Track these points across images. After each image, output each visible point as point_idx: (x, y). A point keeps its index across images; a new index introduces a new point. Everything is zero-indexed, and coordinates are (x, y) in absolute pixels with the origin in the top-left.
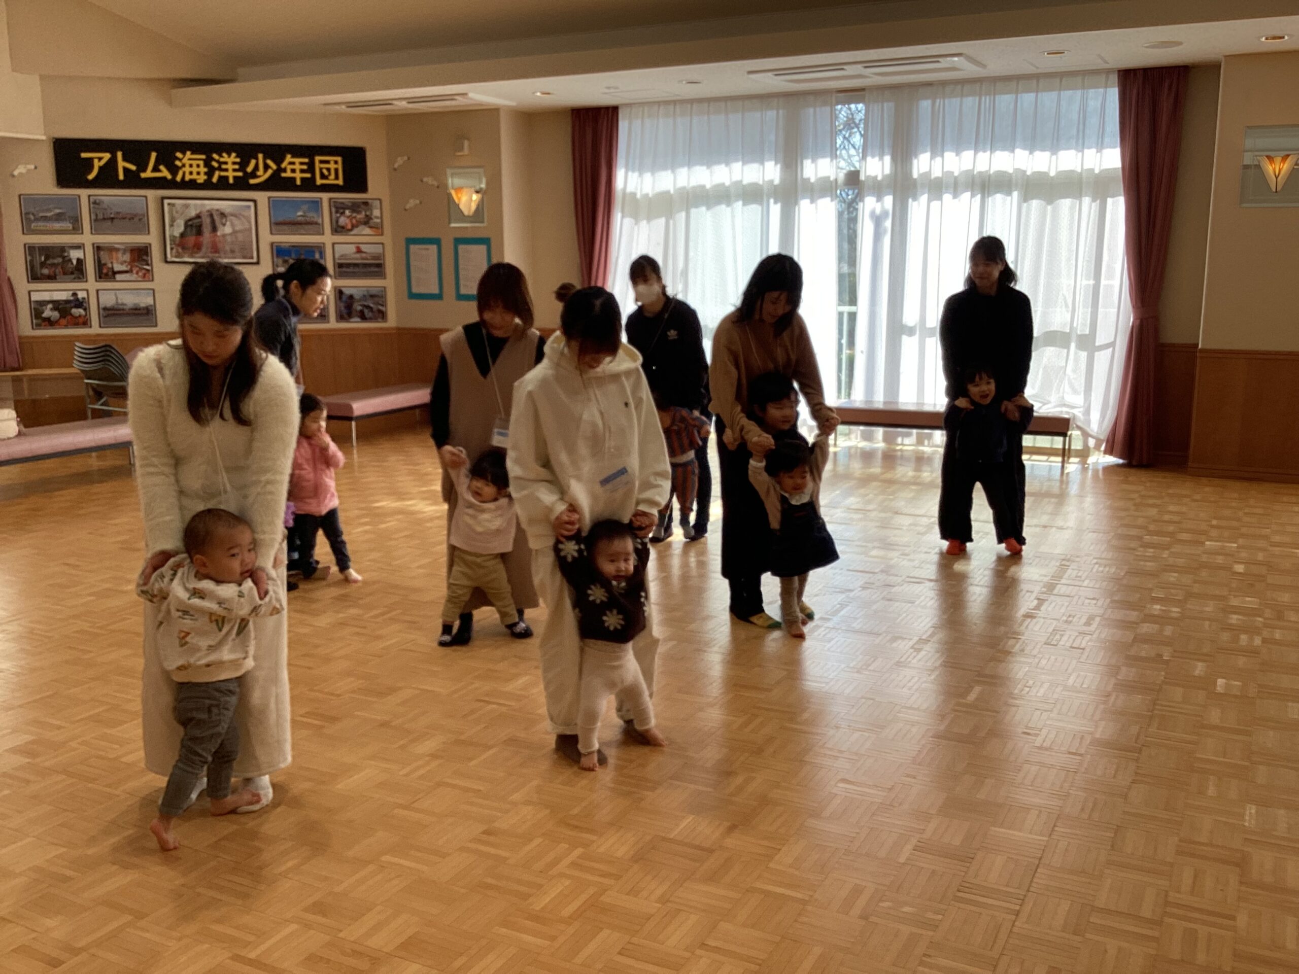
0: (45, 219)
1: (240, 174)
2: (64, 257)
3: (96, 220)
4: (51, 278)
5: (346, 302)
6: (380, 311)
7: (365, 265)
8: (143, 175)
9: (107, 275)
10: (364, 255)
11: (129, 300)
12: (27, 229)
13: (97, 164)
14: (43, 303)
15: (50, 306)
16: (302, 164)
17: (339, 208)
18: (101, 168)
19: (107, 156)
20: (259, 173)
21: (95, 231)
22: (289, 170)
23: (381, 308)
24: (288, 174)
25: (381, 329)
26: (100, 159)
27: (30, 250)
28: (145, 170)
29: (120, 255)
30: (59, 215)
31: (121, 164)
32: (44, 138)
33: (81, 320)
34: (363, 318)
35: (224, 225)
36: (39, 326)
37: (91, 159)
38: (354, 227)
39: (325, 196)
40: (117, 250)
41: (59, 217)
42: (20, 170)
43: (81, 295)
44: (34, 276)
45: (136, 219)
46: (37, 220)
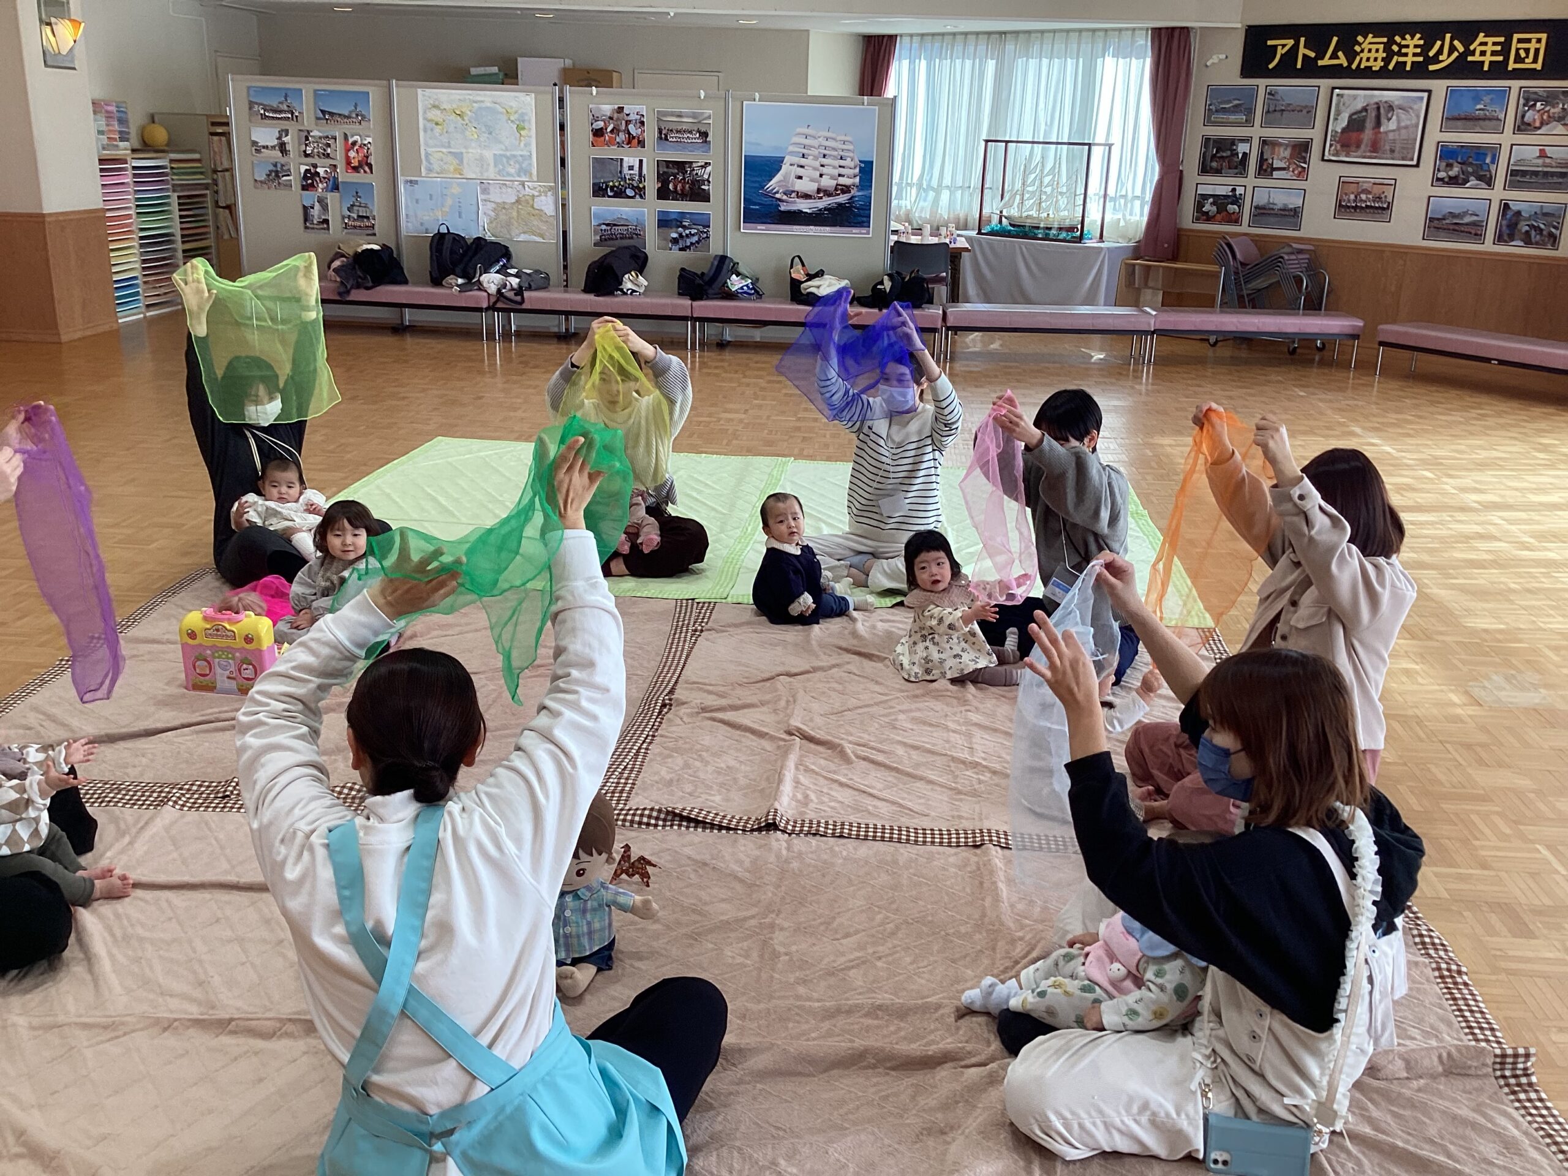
0: (1224, 110)
1: (1421, 59)
2: (1232, 150)
3: (1268, 112)
4: (1218, 172)
5: (1510, 220)
6: (1551, 235)
7: (1546, 174)
8: (1320, 63)
9: (1266, 170)
10: (1548, 161)
11: (1281, 199)
12: (1208, 121)
13: (1280, 51)
14: (1205, 197)
15: (1211, 200)
16: (1494, 44)
17: (1529, 99)
18: (1282, 55)
19: (1291, 42)
20: (1441, 58)
21: (1266, 123)
22: (1478, 53)
23: (1553, 230)
24: (1477, 58)
25: (1547, 258)
26: (1284, 46)
27: (1207, 141)
28: (1322, 58)
29: (1282, 149)
30: (1236, 106)
31: (1302, 51)
32: (1239, 26)
33: (1233, 217)
34: (1528, 241)
35: (1389, 119)
36: (1197, 220)
37: (1276, 47)
38: (1542, 124)
39: (1516, 84)
40: (1280, 144)
41: (1236, 109)
42: (1214, 59)
43: (1240, 191)
44: (1205, 169)
45: (1305, 111)
46: (1217, 111)
